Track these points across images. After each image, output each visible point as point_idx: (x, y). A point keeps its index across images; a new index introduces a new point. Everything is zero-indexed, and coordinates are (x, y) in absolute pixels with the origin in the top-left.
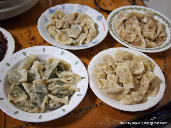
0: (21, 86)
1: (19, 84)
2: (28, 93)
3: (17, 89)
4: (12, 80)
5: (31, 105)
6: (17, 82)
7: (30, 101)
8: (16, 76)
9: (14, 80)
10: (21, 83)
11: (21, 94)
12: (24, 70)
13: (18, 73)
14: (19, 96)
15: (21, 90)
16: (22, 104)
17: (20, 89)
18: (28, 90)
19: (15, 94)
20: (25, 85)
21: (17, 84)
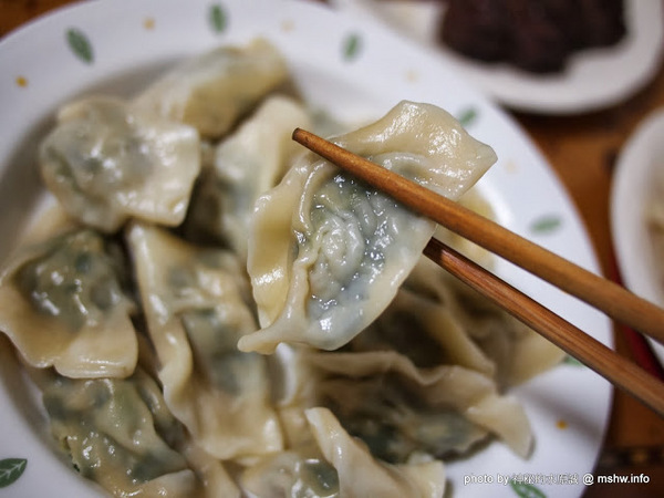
0: (117, 240)
1: (110, 224)
2: (152, 328)
3: (81, 261)
4: (66, 171)
5: (146, 440)
6: (98, 200)
7: (149, 404)
8: (110, 151)
9: (84, 178)
10: (128, 222)
11: (97, 313)
12: (188, 134)
13: (133, 144)
14: (75, 326)
15: (103, 280)
16: (75, 399)
17: (101, 267)
18: (162, 298)
19: (51, 288)
20: (149, 252)
21: (91, 217)
